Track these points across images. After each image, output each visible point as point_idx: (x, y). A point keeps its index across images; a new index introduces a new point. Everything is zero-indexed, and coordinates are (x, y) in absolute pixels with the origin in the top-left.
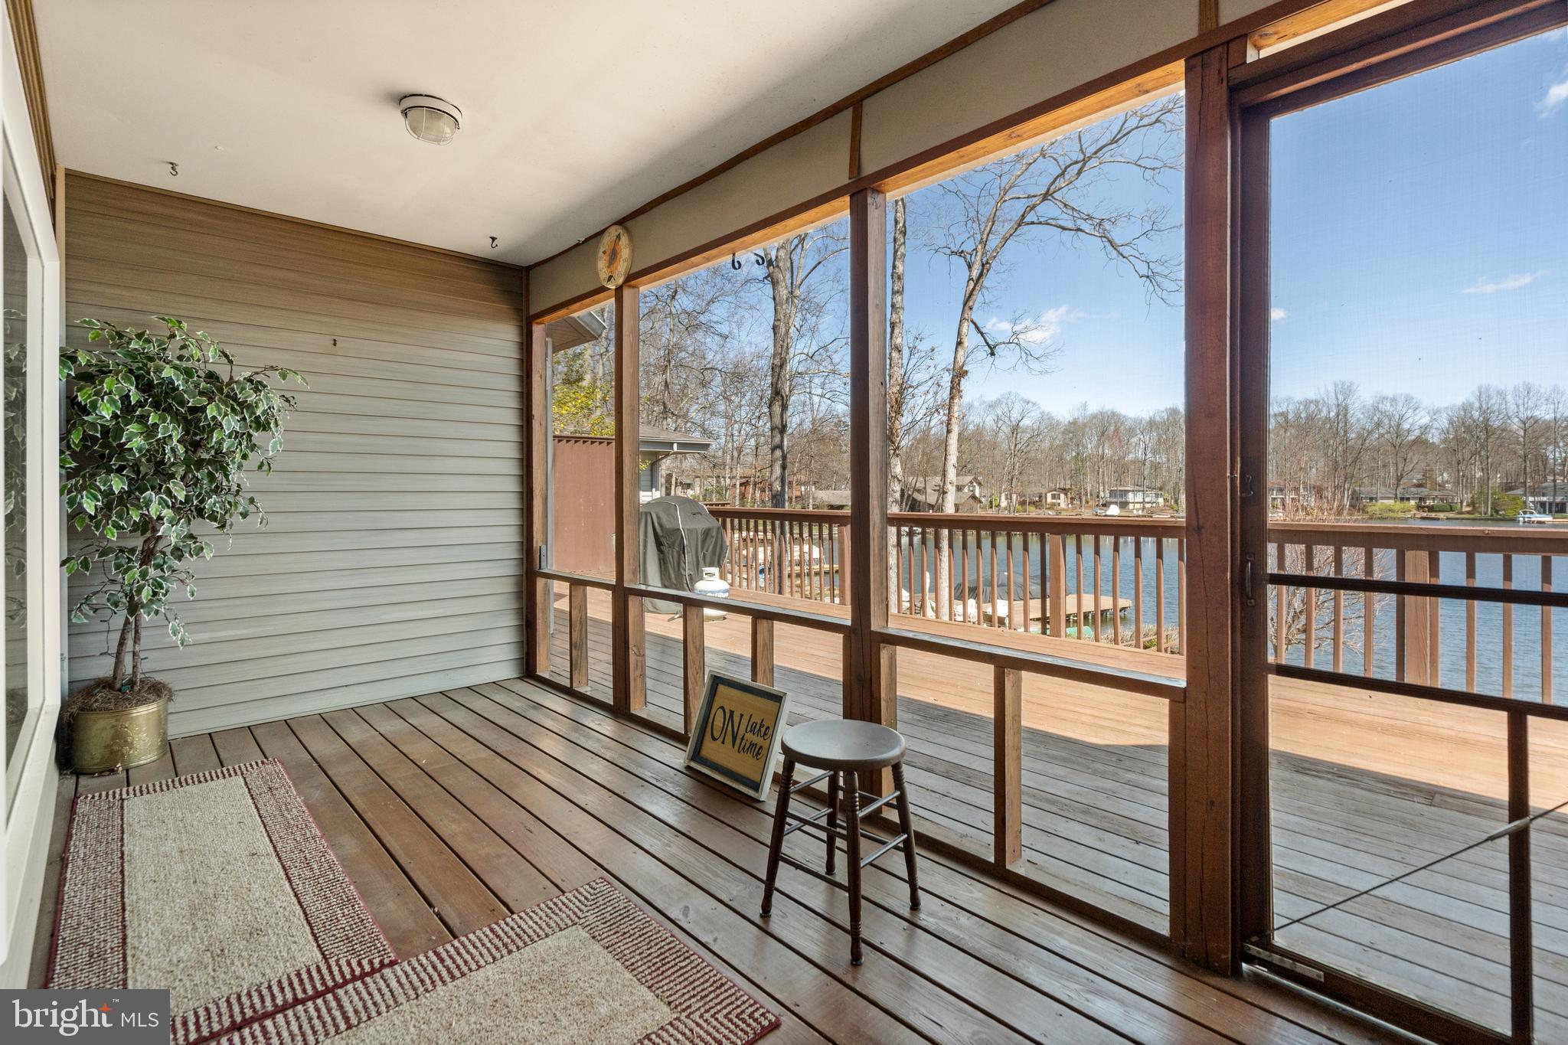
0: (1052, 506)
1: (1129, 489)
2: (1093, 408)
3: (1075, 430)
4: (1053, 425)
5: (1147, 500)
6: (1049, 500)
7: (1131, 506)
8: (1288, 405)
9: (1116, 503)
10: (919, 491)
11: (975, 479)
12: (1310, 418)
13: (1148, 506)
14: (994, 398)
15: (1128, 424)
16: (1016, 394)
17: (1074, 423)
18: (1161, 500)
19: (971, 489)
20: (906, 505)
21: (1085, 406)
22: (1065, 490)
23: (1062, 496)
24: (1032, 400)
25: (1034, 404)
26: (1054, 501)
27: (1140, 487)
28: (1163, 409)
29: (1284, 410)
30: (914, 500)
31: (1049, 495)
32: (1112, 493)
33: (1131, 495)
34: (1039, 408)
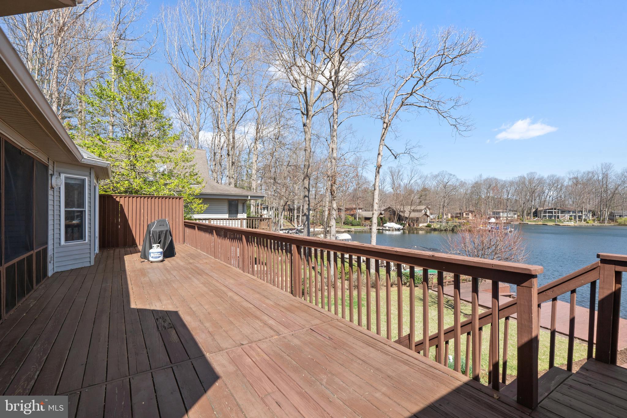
0: (465, 219)
1: (501, 211)
2: (484, 177)
3: (477, 186)
4: (463, 184)
5: (509, 216)
6: (464, 215)
7: (502, 219)
8: (578, 174)
9: (494, 217)
10: (402, 212)
11: (427, 207)
12: (589, 180)
13: (509, 218)
14: (437, 173)
15: (502, 183)
16: (446, 171)
17: (476, 183)
18: (516, 216)
19: (425, 211)
20: (397, 217)
21: (481, 176)
22: (472, 212)
23: (470, 214)
24: (453, 174)
25: (454, 176)
26: (467, 216)
27: (506, 210)
28: (517, 177)
29: (576, 176)
30: (400, 215)
31: (464, 214)
32: (494, 213)
33: (501, 214)
34: (456, 177)
